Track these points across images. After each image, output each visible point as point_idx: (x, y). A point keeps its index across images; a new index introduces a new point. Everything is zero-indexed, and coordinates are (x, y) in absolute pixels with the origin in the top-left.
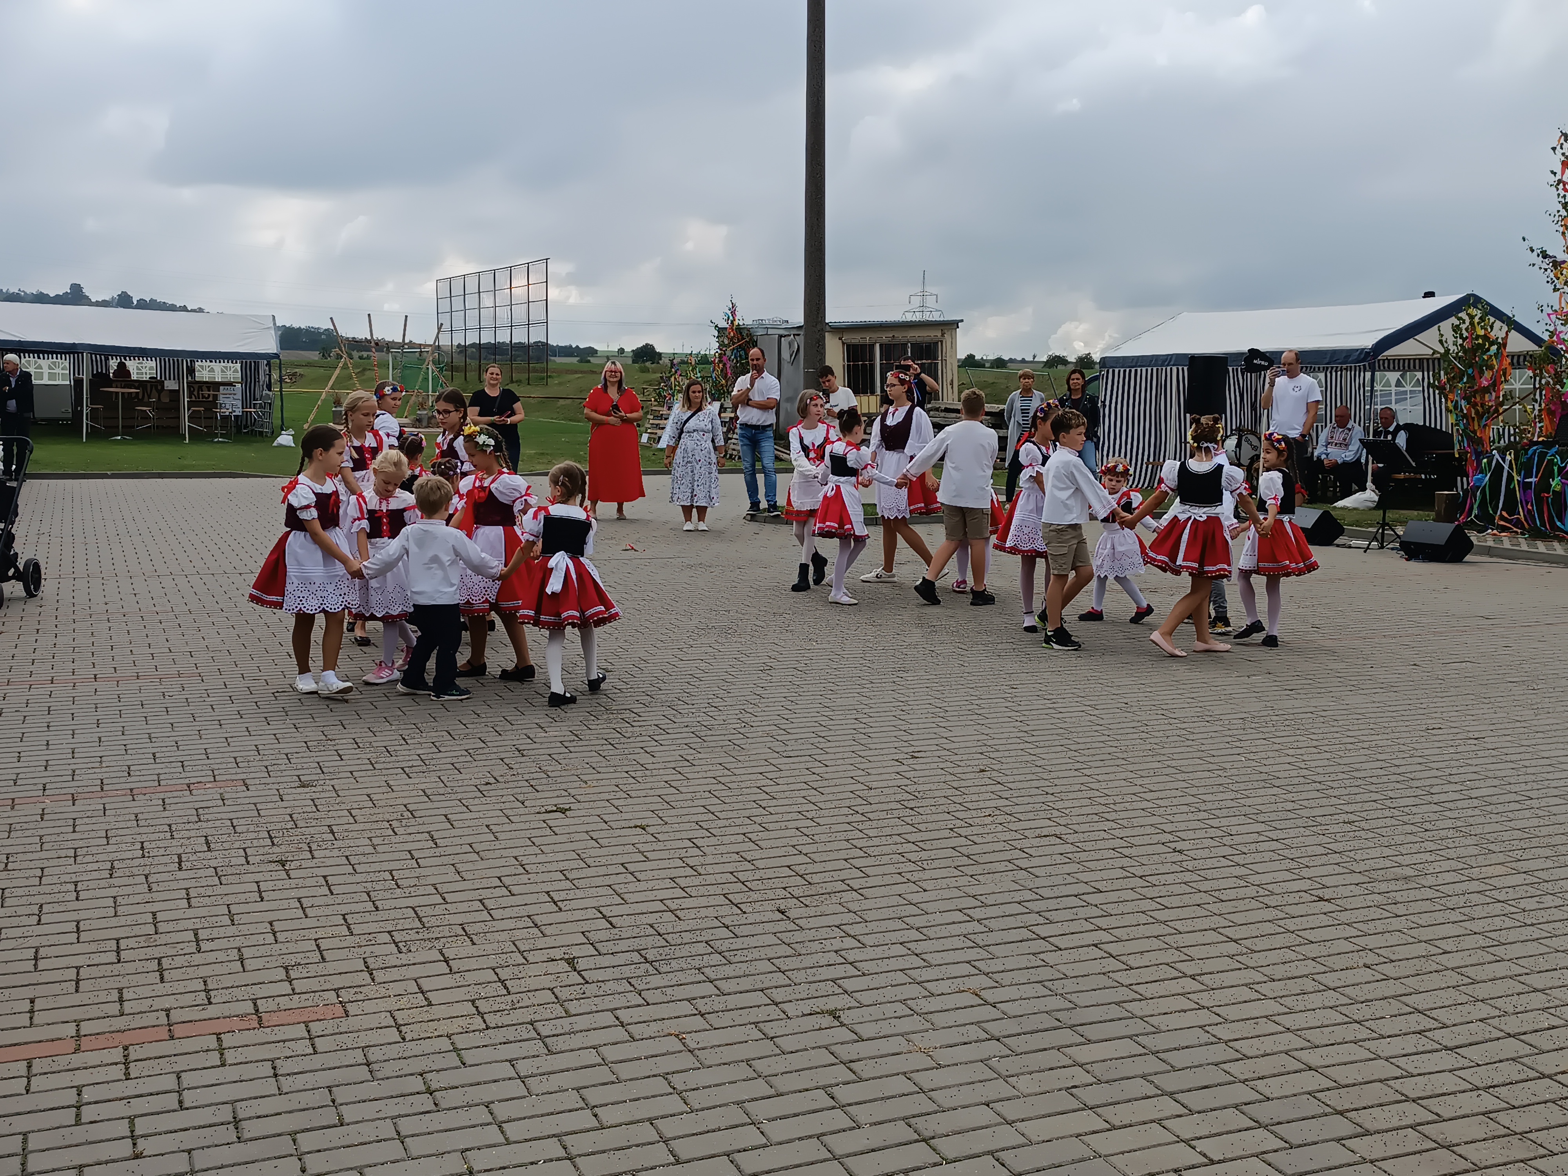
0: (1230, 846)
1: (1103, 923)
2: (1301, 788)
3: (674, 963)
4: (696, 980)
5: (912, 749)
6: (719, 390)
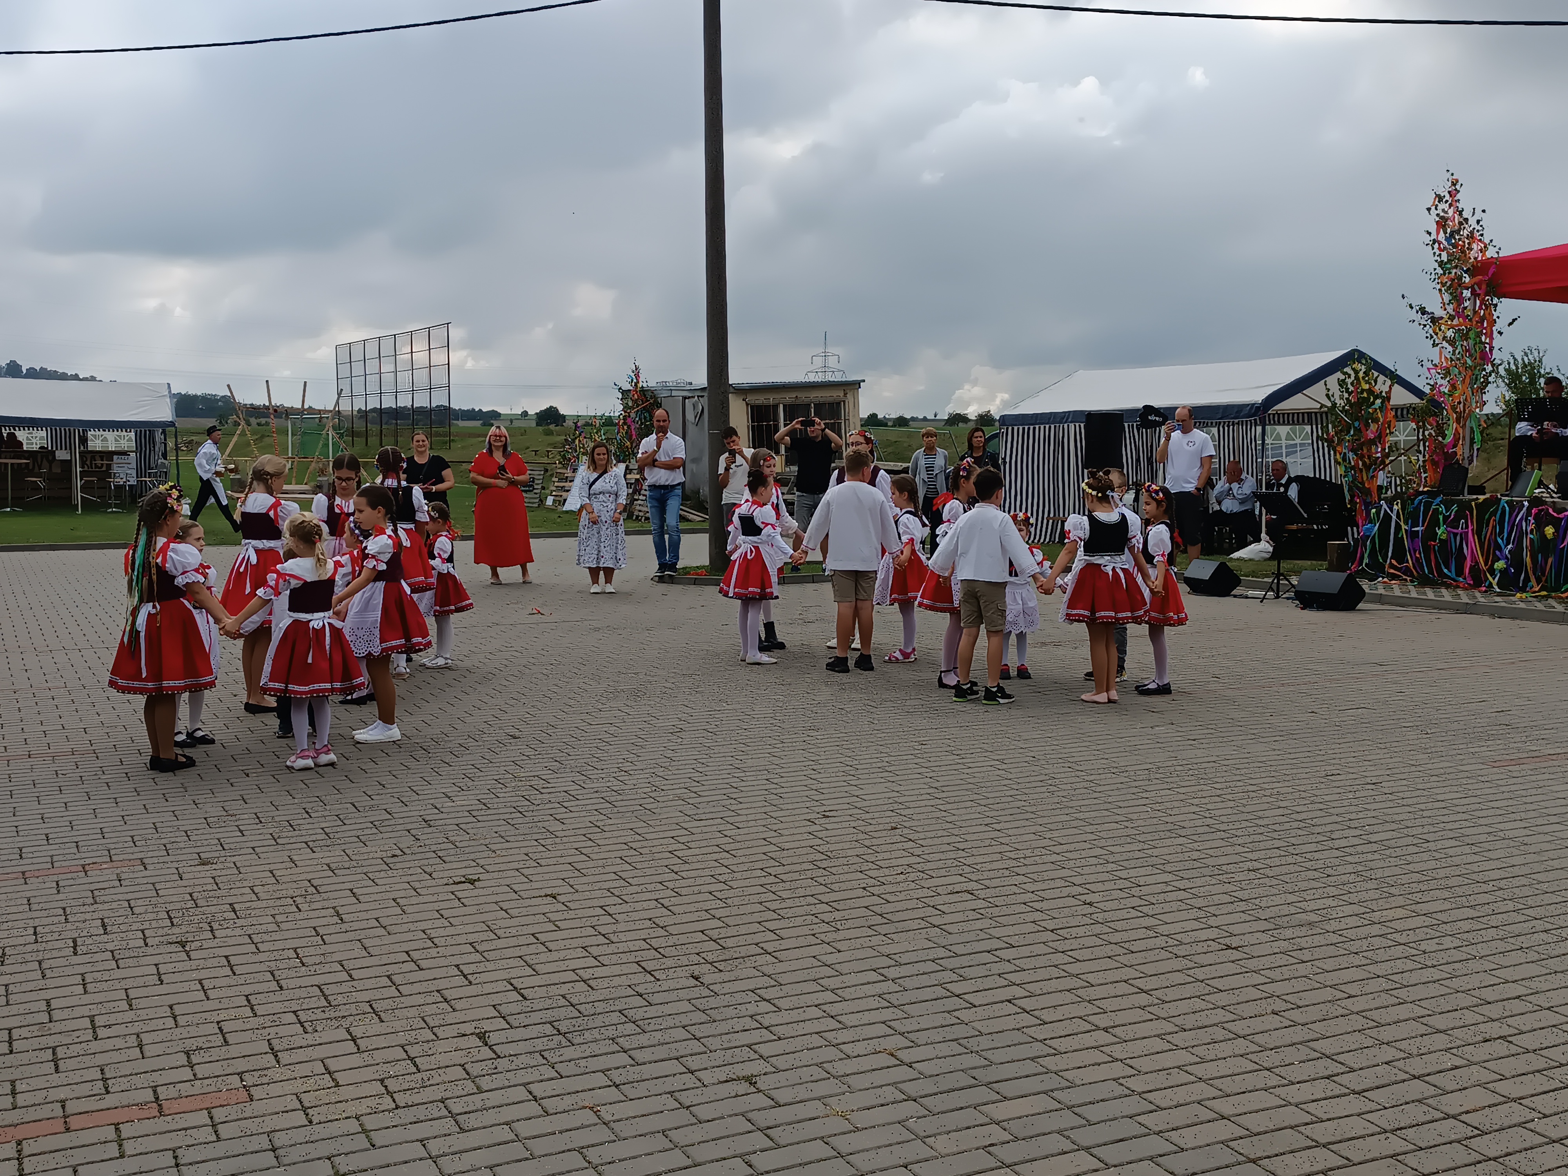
0: (1140, 897)
1: (1015, 978)
2: (1205, 837)
3: (587, 1034)
4: (610, 1050)
5: (824, 808)
6: (625, 452)
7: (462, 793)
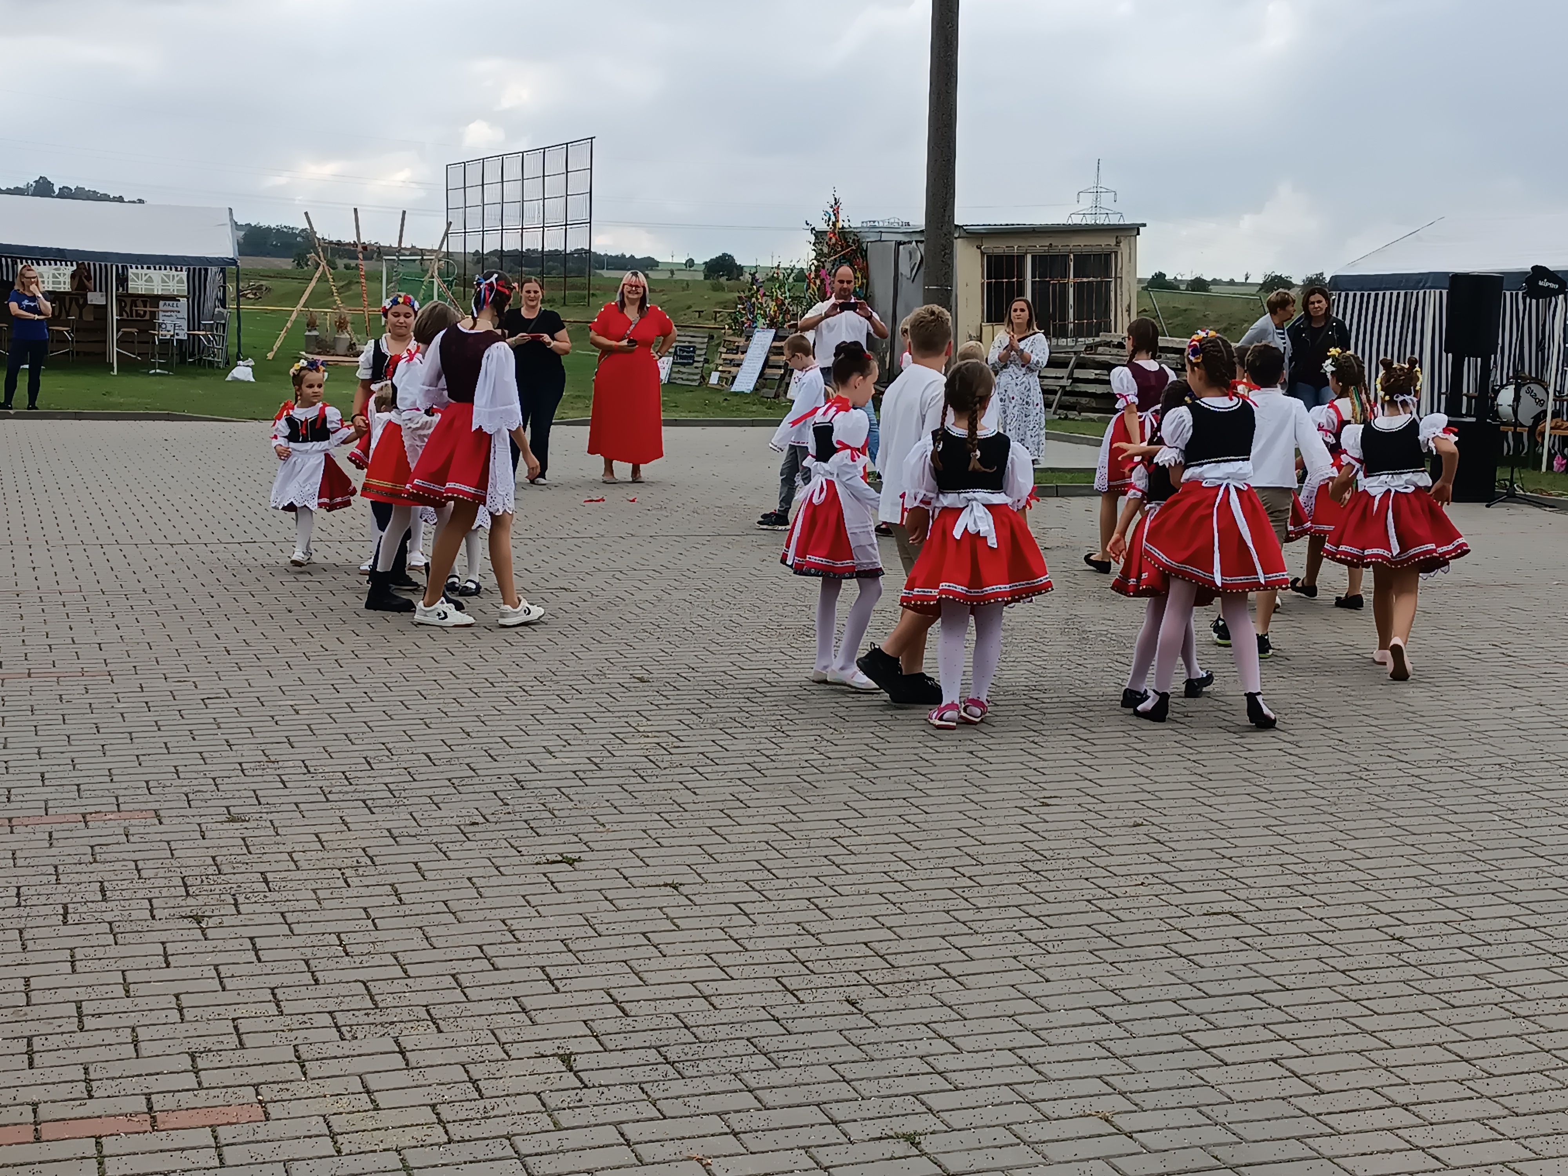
0: (1470, 934)
1: (1286, 1030)
3: (702, 1066)
4: (731, 1088)
5: (1043, 793)
7: (568, 748)
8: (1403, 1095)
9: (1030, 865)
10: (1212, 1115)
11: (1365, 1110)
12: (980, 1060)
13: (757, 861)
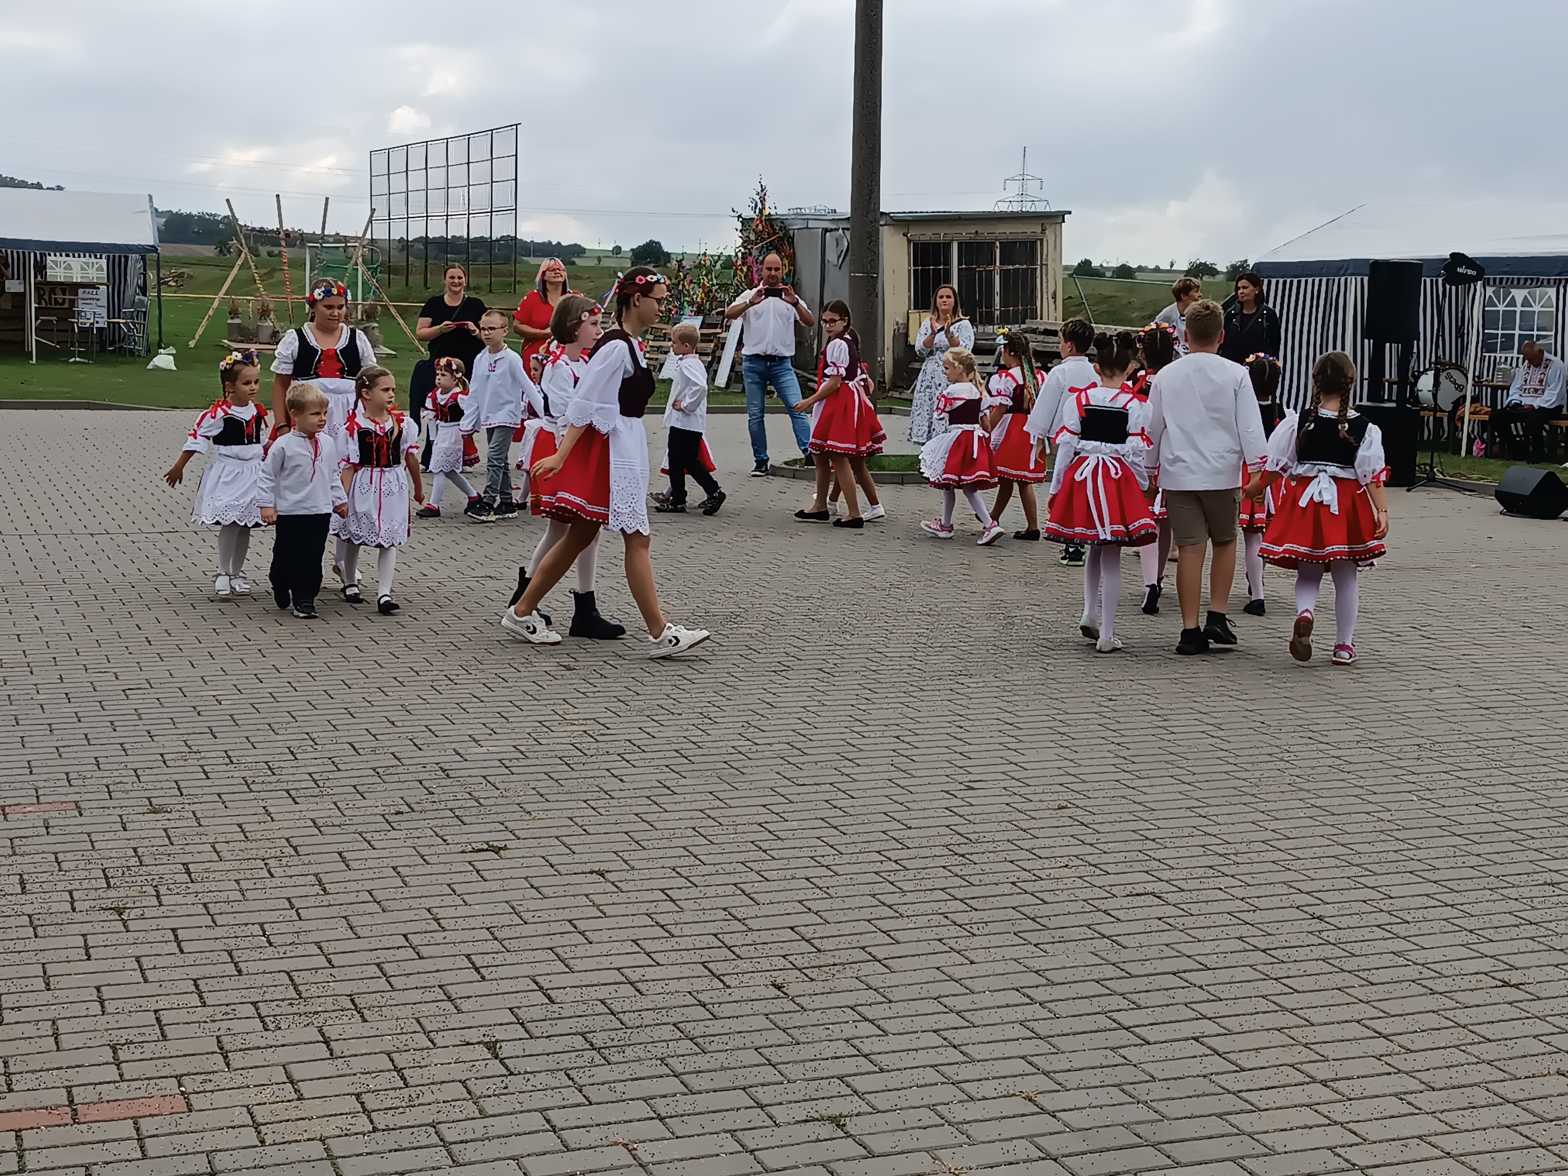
0: (1388, 912)
1: (1208, 1009)
2: (1489, 837)
3: (628, 1050)
4: (657, 1073)
5: (968, 777)
7: (494, 736)
8: (1322, 1071)
9: (955, 848)
10: (1135, 1093)
11: (1283, 1086)
12: (904, 1042)
13: (684, 848)
